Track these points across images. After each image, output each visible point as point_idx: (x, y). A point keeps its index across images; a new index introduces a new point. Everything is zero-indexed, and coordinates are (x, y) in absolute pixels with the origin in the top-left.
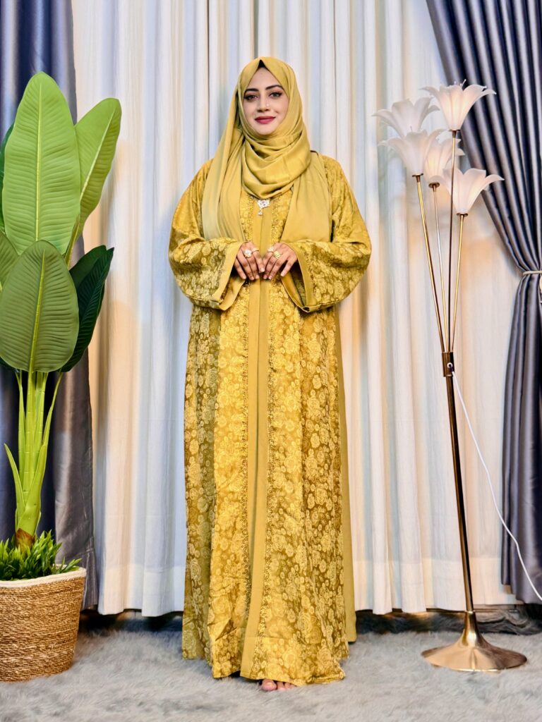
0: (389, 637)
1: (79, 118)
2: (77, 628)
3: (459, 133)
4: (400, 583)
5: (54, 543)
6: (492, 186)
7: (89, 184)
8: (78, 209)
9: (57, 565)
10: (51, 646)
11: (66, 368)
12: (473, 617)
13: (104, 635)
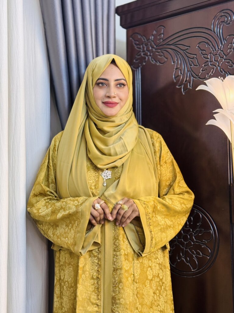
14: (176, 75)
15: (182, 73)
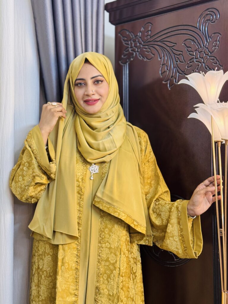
14: (163, 71)
15: (169, 69)
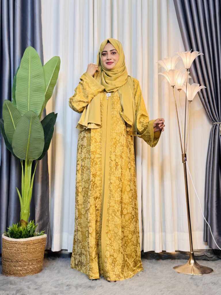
0: (161, 261)
1: (45, 64)
2: (44, 257)
3: (189, 70)
4: (165, 241)
5: (35, 225)
6: (202, 90)
7: (48, 89)
8: (44, 99)
9: (36, 233)
10: (34, 263)
11: (39, 159)
12: (193, 254)
13: (53, 259)
